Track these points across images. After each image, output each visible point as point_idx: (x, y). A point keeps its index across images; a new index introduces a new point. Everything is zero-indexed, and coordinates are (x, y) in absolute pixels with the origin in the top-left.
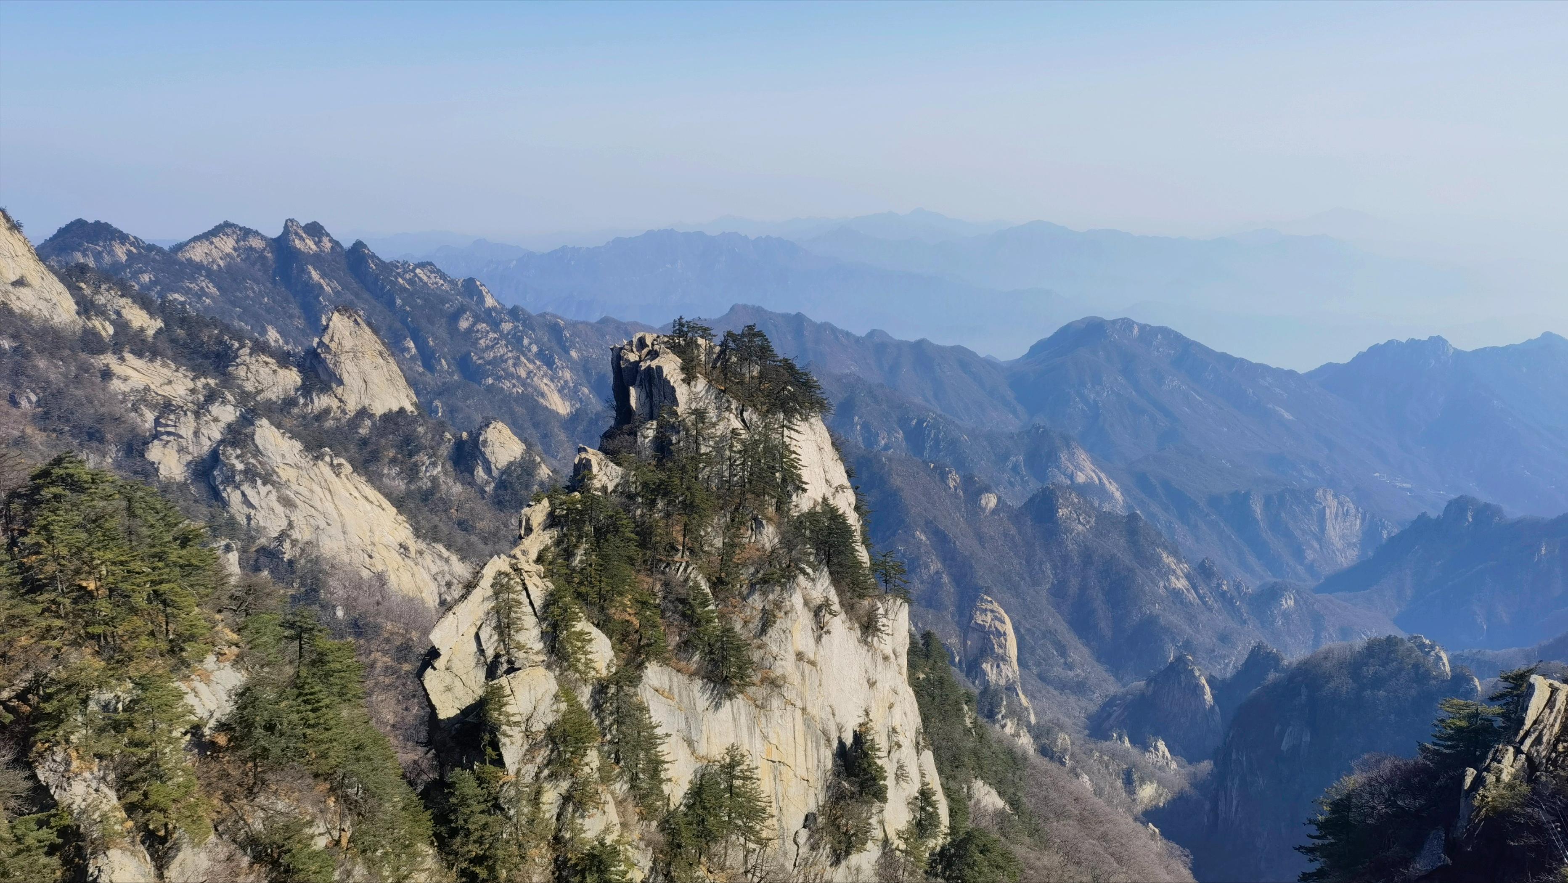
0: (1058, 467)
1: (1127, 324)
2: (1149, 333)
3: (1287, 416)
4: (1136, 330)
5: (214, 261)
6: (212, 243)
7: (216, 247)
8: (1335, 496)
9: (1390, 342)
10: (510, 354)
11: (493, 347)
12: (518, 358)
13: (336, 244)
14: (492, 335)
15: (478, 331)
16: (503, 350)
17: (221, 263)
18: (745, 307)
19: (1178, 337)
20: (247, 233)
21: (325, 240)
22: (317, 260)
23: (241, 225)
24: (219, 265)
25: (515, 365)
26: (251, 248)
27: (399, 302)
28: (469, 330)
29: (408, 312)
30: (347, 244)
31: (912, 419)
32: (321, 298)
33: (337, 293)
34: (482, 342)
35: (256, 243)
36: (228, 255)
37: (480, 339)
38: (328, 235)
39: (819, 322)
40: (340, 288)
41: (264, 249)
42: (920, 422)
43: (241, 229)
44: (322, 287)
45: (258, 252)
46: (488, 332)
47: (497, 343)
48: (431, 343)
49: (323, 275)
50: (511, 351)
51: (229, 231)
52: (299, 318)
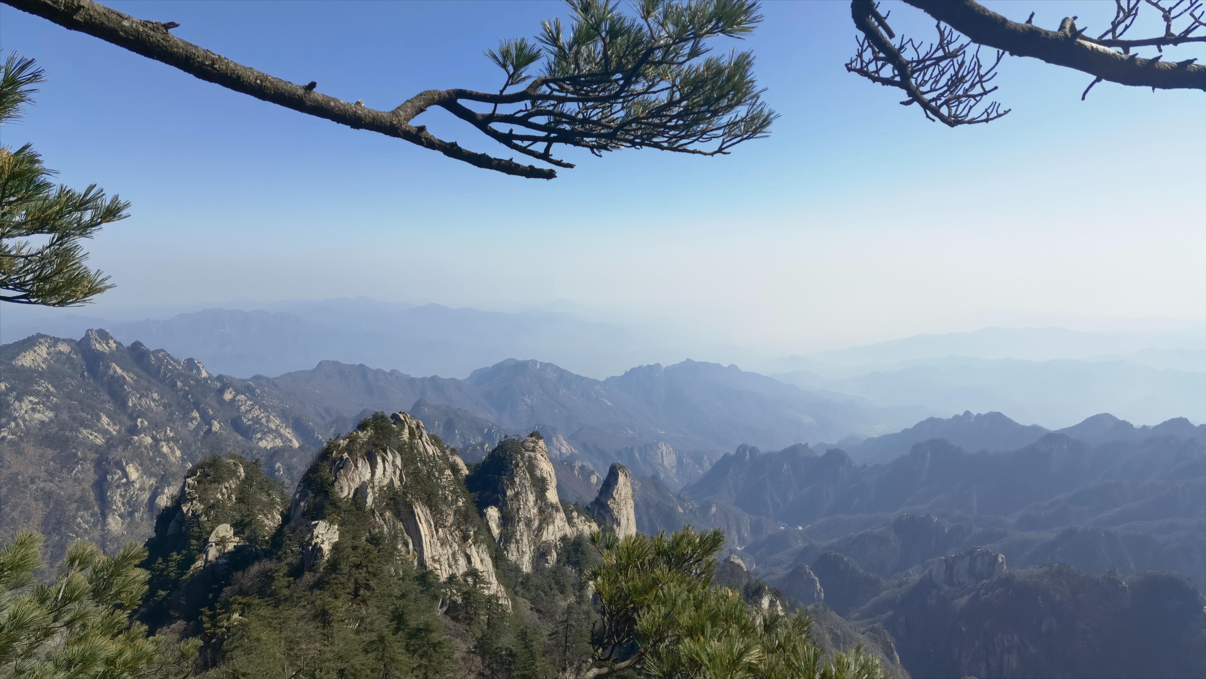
0: (552, 445)
1: (535, 362)
2: (545, 366)
3: (610, 404)
4: (538, 366)
5: (39, 366)
6: (35, 352)
7: (38, 354)
8: (665, 445)
9: (640, 367)
10: (262, 415)
11: (250, 410)
12: (269, 417)
13: (119, 344)
14: (249, 403)
15: (239, 400)
16: (257, 412)
17: (44, 366)
18: (328, 361)
19: (557, 368)
20: (56, 341)
21: (111, 342)
22: (113, 356)
23: (51, 336)
24: (43, 368)
25: (267, 421)
26: (60, 352)
27: (179, 384)
28: (233, 401)
29: (187, 391)
30: (127, 343)
31: (485, 428)
32: (125, 387)
33: (135, 381)
34: (243, 408)
35: (64, 348)
36: (46, 359)
37: (241, 405)
38: (112, 338)
39: (375, 369)
40: (136, 378)
41: (70, 353)
42: (490, 430)
43: (51, 339)
44: (124, 378)
45: (66, 355)
46: (246, 401)
47: (253, 408)
48: (211, 412)
49: (123, 369)
50: (263, 413)
51: (42, 340)
52: (109, 402)
